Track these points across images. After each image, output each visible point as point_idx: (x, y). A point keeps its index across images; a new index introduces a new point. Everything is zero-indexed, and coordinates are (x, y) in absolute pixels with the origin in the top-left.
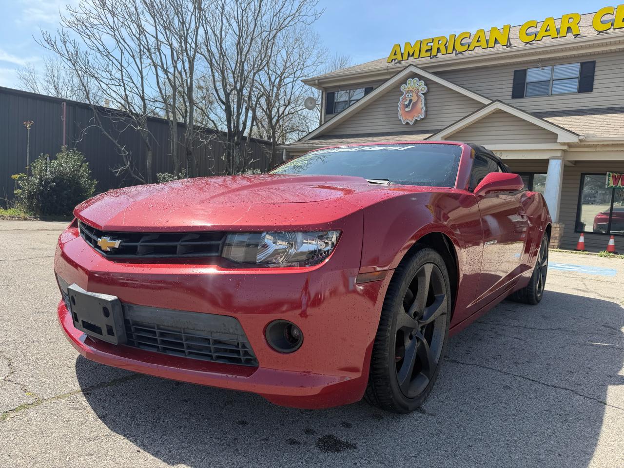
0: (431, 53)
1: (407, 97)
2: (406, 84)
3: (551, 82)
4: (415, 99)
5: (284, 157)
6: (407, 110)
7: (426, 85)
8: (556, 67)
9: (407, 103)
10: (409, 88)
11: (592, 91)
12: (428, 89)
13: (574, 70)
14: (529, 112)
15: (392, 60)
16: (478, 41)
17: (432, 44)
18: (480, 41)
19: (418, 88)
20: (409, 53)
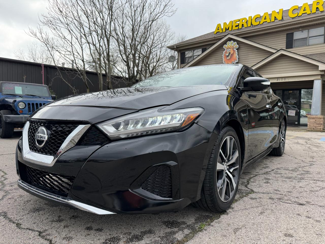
0: (239, 27)
1: (227, 51)
2: (227, 45)
3: (308, 38)
4: (232, 52)
7: (238, 44)
8: (310, 30)
9: (227, 54)
10: (228, 47)
13: (321, 30)
14: (302, 55)
15: (217, 32)
16: (265, 19)
17: (239, 22)
18: (266, 19)
19: (233, 46)
20: (226, 28)
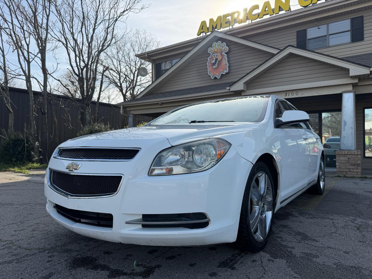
0: (230, 24)
1: (214, 57)
2: (212, 47)
3: (328, 36)
4: (219, 58)
5: (121, 112)
6: (214, 67)
7: (227, 45)
8: (330, 25)
9: (213, 62)
10: (214, 50)
11: (363, 40)
12: (230, 49)
13: (346, 24)
15: (201, 33)
18: (267, 10)
19: (221, 49)
20: (213, 27)
